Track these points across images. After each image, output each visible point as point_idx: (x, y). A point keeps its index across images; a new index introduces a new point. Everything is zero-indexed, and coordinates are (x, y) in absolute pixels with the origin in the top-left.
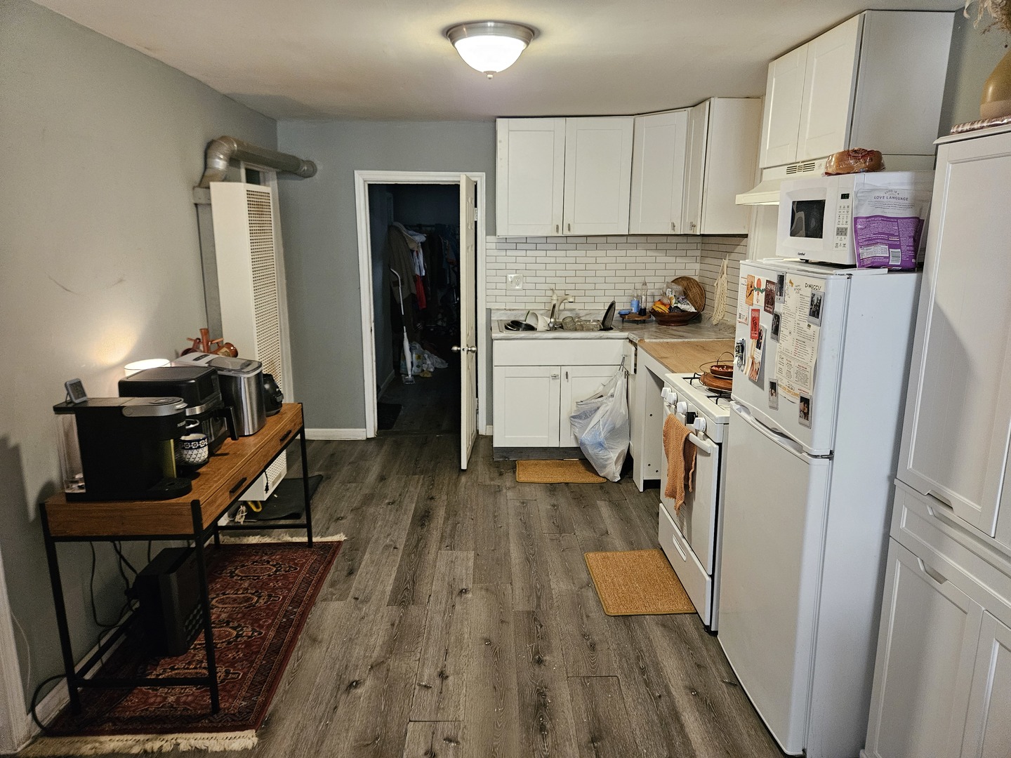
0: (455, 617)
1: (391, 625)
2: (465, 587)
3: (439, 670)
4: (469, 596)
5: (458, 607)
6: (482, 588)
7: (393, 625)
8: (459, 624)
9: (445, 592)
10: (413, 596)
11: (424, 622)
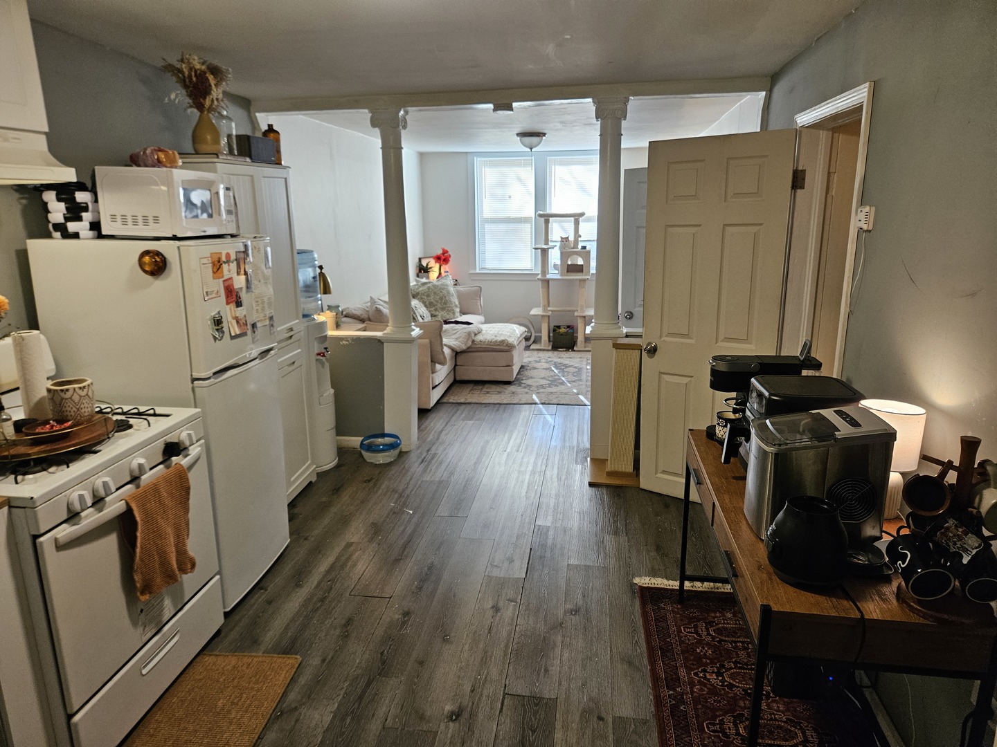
0: (474, 674)
1: (548, 671)
2: (451, 724)
3: (499, 614)
4: (448, 708)
5: (467, 688)
6: (429, 721)
7: (546, 670)
8: (471, 662)
9: (481, 716)
10: (524, 716)
11: (511, 668)
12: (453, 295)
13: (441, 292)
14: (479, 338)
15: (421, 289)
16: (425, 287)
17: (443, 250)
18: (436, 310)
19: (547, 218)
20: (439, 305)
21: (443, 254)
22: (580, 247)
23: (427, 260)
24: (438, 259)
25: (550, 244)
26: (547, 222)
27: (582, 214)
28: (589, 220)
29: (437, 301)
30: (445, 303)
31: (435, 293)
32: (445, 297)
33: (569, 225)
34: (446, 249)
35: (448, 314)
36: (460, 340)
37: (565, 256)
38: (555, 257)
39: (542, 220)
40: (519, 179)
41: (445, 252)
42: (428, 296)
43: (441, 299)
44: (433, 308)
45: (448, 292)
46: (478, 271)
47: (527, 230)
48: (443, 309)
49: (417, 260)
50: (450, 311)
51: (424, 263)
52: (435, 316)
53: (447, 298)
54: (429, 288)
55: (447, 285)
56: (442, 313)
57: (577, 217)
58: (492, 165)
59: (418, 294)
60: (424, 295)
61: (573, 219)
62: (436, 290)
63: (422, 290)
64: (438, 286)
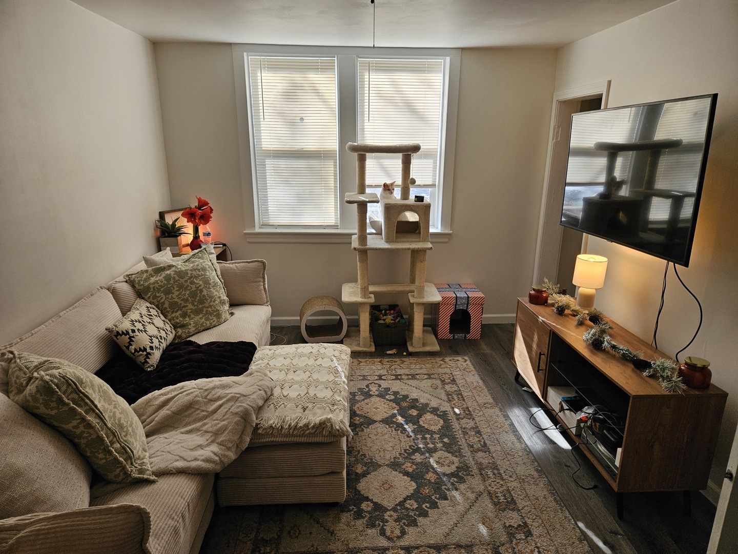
12: (215, 285)
13: (192, 283)
14: (271, 418)
15: (153, 280)
16: (160, 277)
17: (200, 200)
18: (184, 315)
19: (363, 152)
20: (190, 306)
21: (199, 208)
22: (412, 197)
23: (173, 217)
24: (190, 215)
25: (368, 191)
26: (362, 160)
27: (416, 149)
28: (429, 155)
29: (186, 301)
30: (201, 302)
31: (181, 287)
32: (201, 291)
33: (395, 163)
34: (203, 198)
35: (207, 319)
36: (222, 438)
37: (390, 210)
38: (376, 213)
39: (355, 155)
40: (316, 91)
41: (202, 204)
42: (168, 292)
43: (193, 295)
44: (180, 312)
45: (207, 282)
46: (258, 230)
47: (331, 169)
48: (197, 312)
49: (157, 217)
50: (211, 314)
51: (169, 219)
52: (183, 326)
53: (205, 292)
54: (168, 278)
55: (204, 269)
56: (197, 318)
57: (408, 153)
58: (273, 68)
59: (147, 289)
60: (159, 290)
61: (400, 155)
62: (182, 281)
63: (156, 282)
64: (186, 272)
